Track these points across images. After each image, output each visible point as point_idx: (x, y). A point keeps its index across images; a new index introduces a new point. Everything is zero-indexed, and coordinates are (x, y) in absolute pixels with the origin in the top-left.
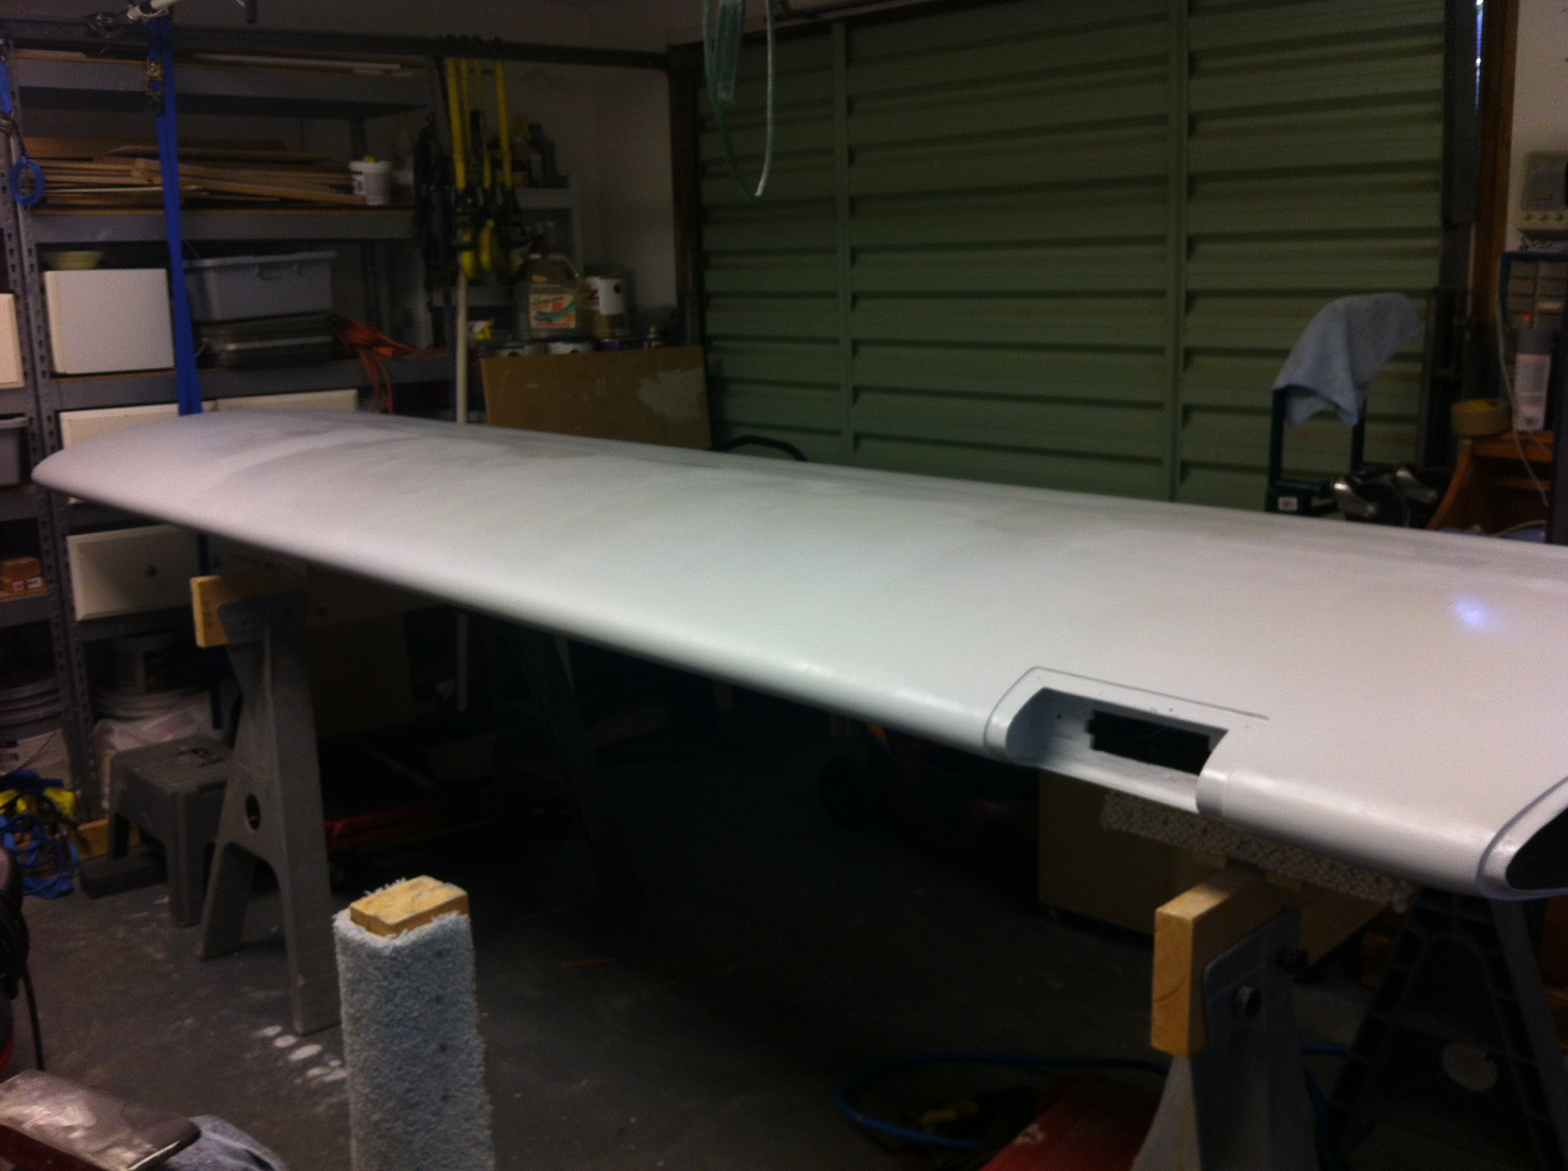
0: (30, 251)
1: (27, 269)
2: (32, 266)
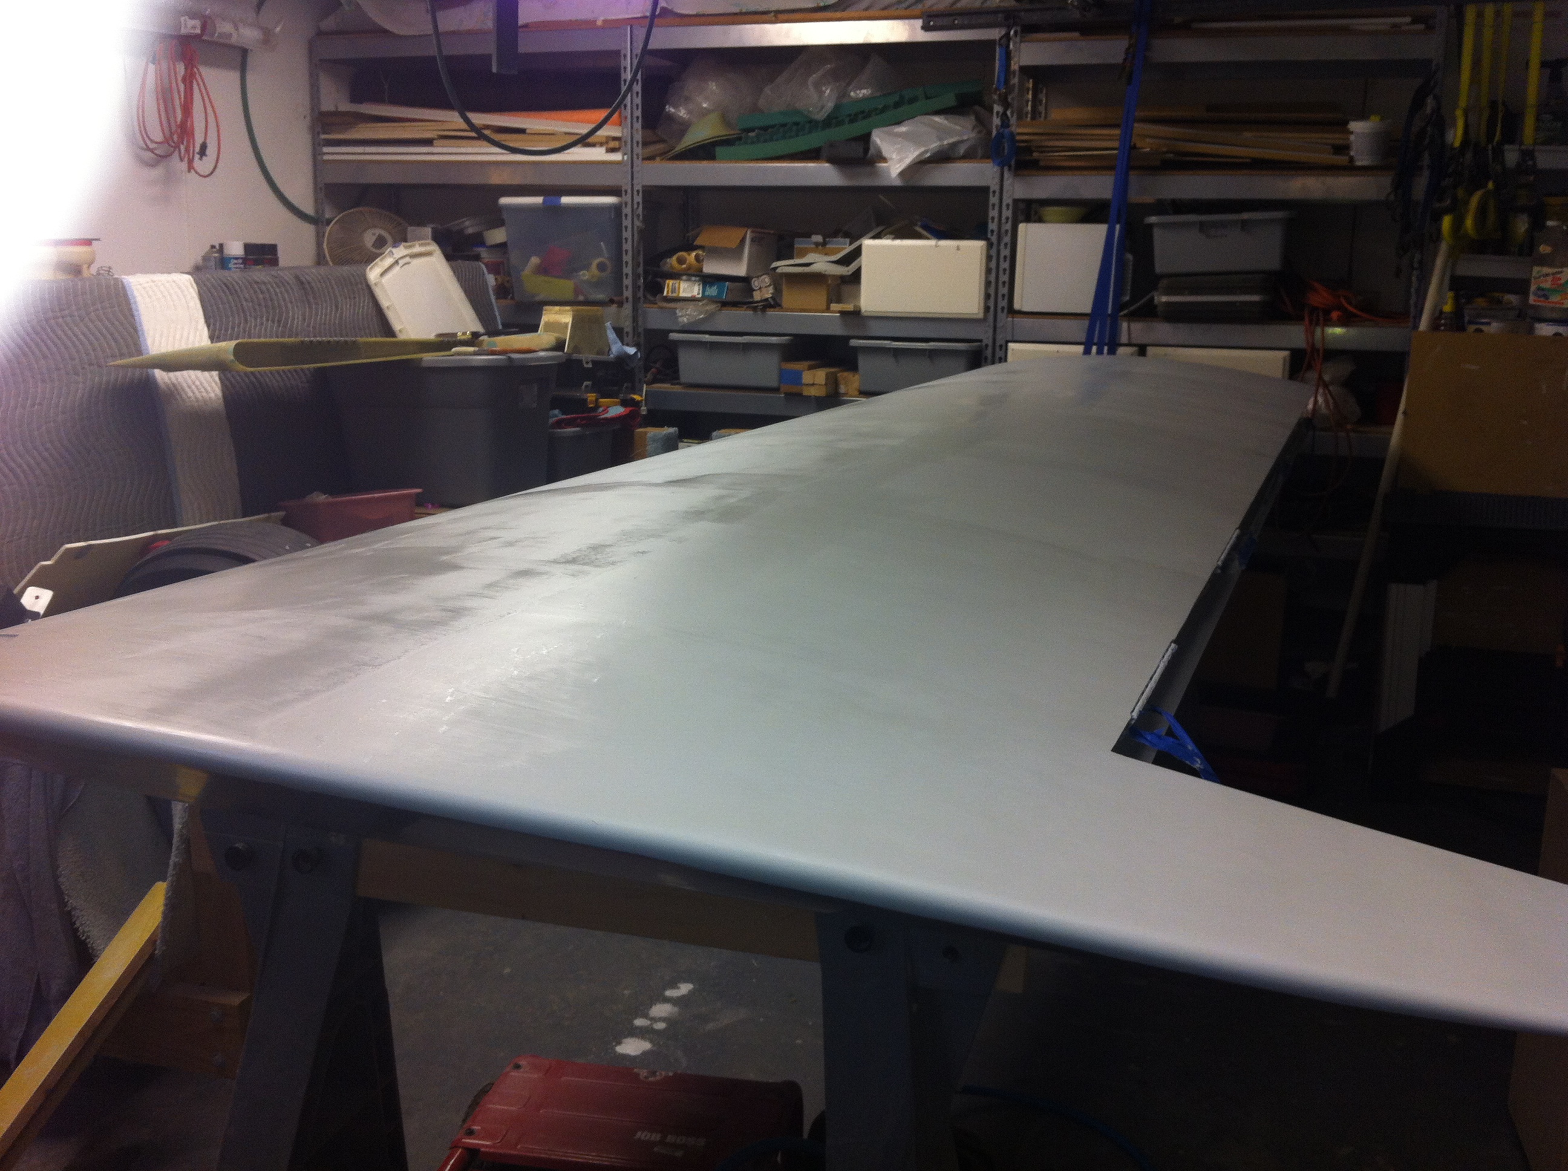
0: (1008, 205)
1: (1003, 220)
2: (1007, 219)
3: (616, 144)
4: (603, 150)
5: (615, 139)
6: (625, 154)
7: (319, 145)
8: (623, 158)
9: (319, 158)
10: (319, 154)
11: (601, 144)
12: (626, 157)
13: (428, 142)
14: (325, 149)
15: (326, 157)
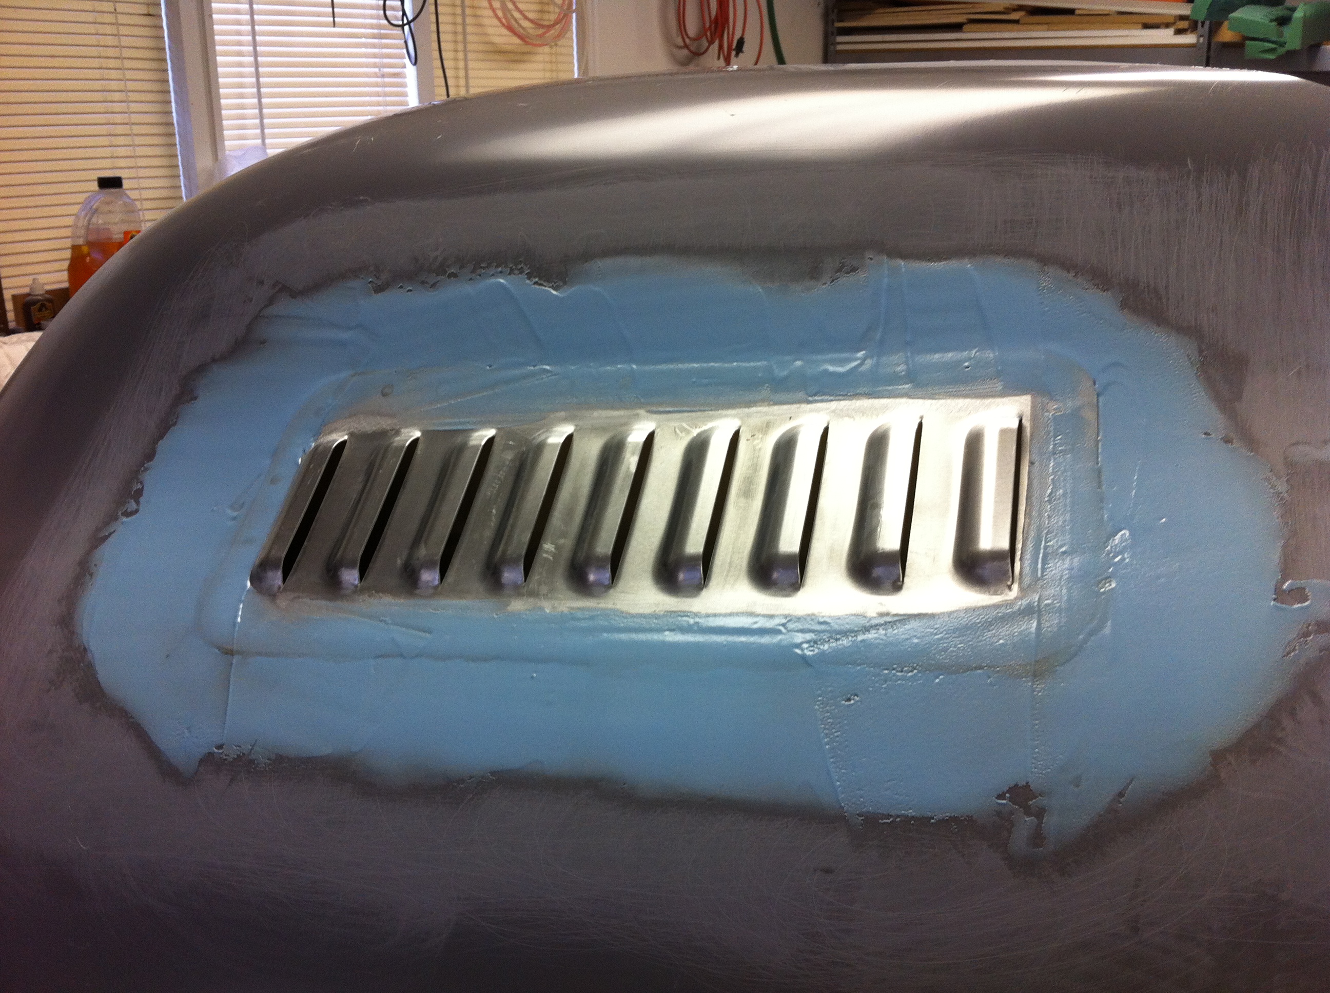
3: (1183, 24)
4: (1171, 31)
5: (1182, 18)
6: (1201, 36)
7: (833, 34)
8: (1198, 40)
9: (832, 47)
10: (832, 44)
11: (1167, 26)
12: (1201, 39)
13: (957, 27)
14: (840, 39)
15: (839, 47)
